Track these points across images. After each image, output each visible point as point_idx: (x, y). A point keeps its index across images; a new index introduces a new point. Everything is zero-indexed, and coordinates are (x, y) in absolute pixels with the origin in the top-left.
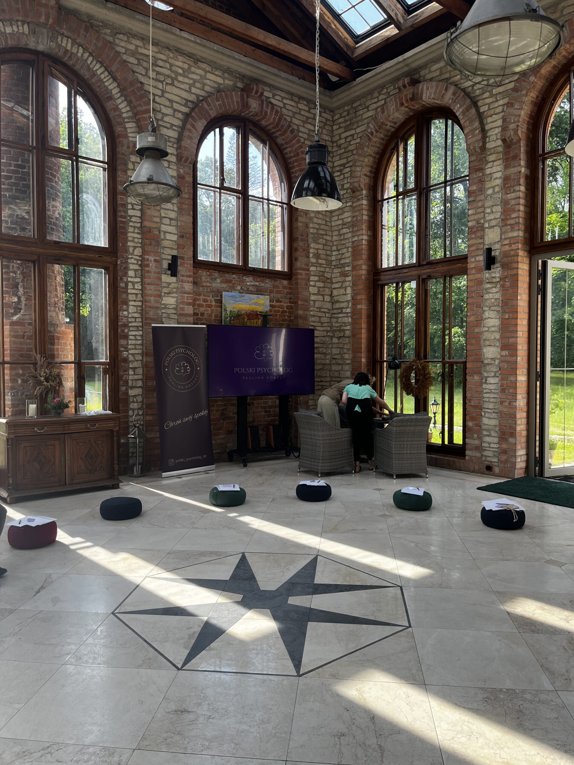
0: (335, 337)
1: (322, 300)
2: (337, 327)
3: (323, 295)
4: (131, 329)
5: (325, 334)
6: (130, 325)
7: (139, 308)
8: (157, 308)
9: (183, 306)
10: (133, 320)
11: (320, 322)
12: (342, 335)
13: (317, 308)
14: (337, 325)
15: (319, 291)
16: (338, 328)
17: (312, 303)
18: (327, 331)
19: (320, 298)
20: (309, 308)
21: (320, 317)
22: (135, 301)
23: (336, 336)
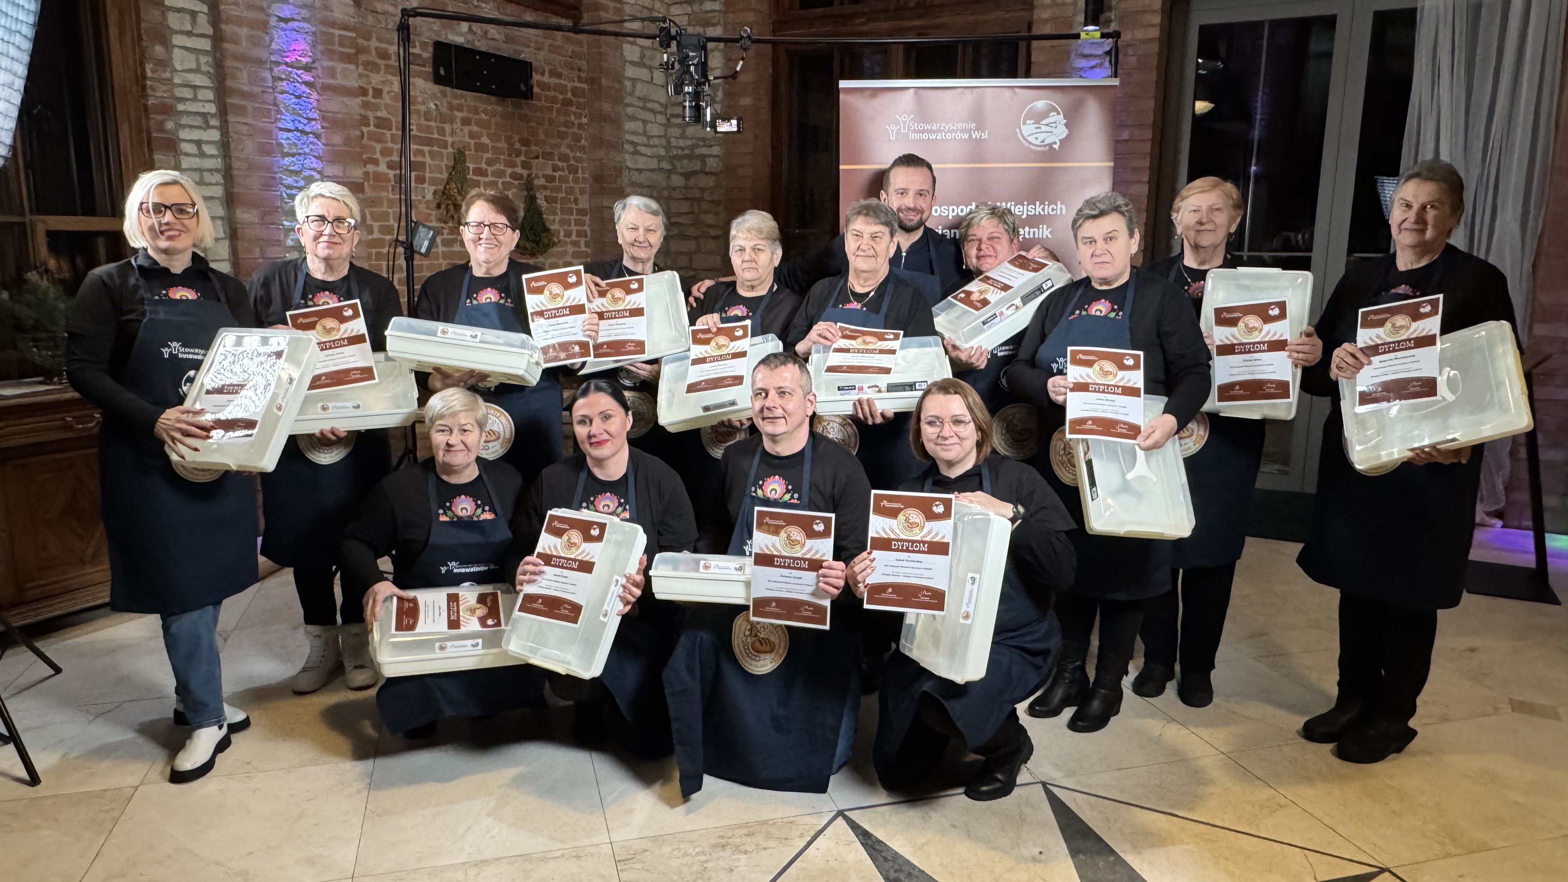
0: (678, 173)
1: (649, 79)
2: (683, 149)
3: (650, 68)
4: (184, 120)
5: (653, 164)
6: (181, 107)
7: (204, 59)
8: (260, 62)
9: (330, 64)
10: (187, 93)
11: (645, 134)
12: (698, 168)
13: (639, 98)
14: (681, 143)
15: (643, 56)
16: (687, 152)
17: (628, 84)
18: (660, 158)
19: (643, 73)
20: (623, 99)
21: (644, 122)
22: (189, 34)
23: (680, 170)
